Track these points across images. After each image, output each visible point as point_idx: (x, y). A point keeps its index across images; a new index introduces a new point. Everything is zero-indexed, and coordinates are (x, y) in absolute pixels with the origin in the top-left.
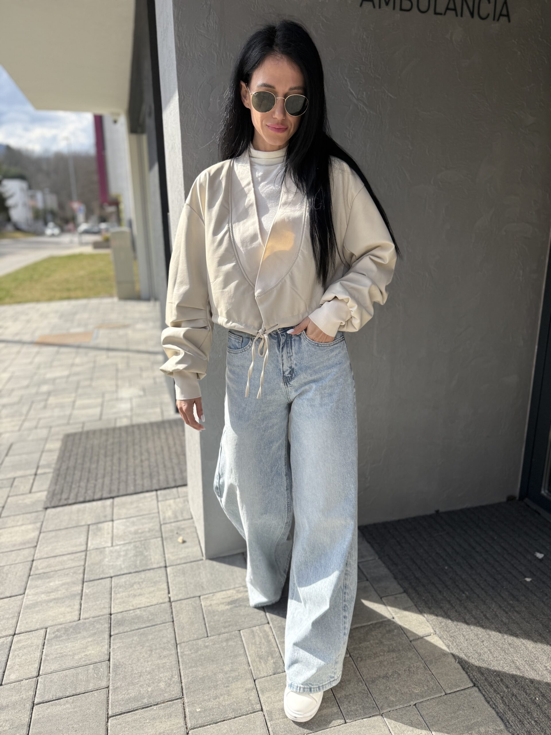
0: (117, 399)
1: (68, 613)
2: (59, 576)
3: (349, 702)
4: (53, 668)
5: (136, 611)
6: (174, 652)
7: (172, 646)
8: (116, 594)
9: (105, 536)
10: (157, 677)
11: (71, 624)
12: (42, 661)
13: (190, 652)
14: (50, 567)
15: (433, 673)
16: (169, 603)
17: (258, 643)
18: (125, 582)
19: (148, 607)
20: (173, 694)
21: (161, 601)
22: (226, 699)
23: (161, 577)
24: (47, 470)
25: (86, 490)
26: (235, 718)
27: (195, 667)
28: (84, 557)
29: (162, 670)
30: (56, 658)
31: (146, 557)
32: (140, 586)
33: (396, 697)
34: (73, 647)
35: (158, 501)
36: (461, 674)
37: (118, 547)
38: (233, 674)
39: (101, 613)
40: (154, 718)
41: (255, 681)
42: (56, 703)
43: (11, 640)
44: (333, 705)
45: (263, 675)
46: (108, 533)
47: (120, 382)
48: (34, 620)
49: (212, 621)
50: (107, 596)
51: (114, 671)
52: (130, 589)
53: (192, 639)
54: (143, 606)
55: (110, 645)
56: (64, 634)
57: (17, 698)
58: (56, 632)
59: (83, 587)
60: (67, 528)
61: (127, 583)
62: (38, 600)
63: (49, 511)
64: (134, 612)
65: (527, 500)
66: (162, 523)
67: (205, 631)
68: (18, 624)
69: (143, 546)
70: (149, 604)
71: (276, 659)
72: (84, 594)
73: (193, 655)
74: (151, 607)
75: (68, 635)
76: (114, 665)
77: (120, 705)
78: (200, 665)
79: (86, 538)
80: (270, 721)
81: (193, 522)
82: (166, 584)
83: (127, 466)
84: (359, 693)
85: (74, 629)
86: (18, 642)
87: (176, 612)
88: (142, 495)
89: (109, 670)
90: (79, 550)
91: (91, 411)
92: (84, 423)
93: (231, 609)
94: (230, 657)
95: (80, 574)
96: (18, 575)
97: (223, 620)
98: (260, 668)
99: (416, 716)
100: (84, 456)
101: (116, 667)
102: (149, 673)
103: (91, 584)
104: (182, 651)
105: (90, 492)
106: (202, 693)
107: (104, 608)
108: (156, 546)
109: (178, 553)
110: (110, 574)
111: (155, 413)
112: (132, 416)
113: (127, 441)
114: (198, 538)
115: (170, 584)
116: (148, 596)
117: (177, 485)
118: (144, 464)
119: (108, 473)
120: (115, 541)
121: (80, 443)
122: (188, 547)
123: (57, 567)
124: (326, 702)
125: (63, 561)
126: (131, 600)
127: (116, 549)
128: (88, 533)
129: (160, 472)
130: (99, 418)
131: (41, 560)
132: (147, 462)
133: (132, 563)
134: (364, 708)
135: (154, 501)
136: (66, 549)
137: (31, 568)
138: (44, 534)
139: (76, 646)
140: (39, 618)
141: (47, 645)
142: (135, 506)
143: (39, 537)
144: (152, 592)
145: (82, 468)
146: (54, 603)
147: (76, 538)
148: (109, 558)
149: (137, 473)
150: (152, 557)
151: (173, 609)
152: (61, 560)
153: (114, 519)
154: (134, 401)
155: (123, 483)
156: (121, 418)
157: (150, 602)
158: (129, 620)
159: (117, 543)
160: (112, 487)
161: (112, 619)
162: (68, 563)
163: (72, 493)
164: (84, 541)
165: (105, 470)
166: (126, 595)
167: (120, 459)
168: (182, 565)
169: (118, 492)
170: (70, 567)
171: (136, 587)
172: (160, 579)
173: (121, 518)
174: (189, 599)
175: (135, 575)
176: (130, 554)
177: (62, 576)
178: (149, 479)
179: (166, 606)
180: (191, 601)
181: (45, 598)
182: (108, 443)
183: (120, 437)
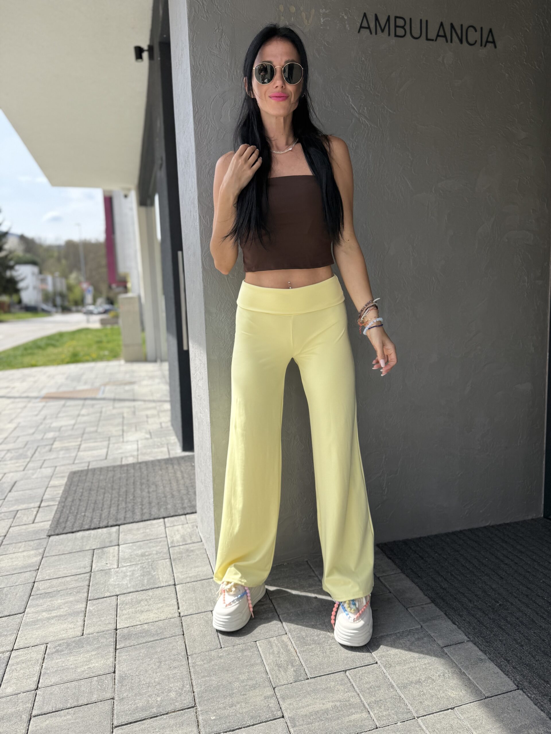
0: (123, 442)
1: (71, 629)
3: (380, 707)
4: (53, 681)
5: (144, 626)
6: (185, 662)
7: (183, 657)
8: (122, 610)
9: (111, 559)
10: (167, 687)
11: (74, 639)
12: (42, 674)
13: (202, 663)
14: (53, 588)
15: (471, 678)
16: (179, 618)
17: (276, 652)
18: (132, 599)
19: (156, 622)
20: (185, 703)
21: (171, 616)
22: (244, 706)
24: (51, 503)
25: (92, 518)
26: (253, 725)
27: (209, 677)
28: (88, 578)
29: (172, 680)
30: (56, 671)
31: (153, 576)
32: (148, 602)
33: (431, 701)
34: (76, 660)
35: (165, 527)
36: (501, 678)
37: (124, 568)
38: (250, 683)
39: (106, 629)
40: (164, 727)
41: (274, 689)
42: (56, 714)
43: (9, 656)
44: (362, 710)
45: (283, 683)
46: (114, 556)
47: (125, 428)
48: (34, 636)
50: (113, 612)
51: (120, 682)
52: (137, 606)
53: (204, 650)
54: (151, 621)
55: (115, 658)
56: (66, 648)
57: (13, 710)
58: (57, 647)
59: (87, 605)
61: (134, 600)
62: (39, 618)
63: (52, 538)
66: (170, 546)
67: (218, 643)
68: (17, 641)
69: (150, 567)
70: (157, 619)
71: (296, 667)
72: (87, 612)
73: (206, 666)
74: (159, 622)
75: (70, 649)
76: (120, 676)
77: (126, 715)
78: (214, 674)
79: (90, 560)
80: (293, 727)
81: (203, 545)
82: (175, 601)
83: (134, 497)
84: (390, 698)
85: (76, 644)
86: (15, 657)
87: (187, 626)
88: (149, 522)
89: (115, 682)
90: (82, 572)
91: (95, 453)
92: (89, 462)
94: (247, 666)
95: (84, 592)
96: (18, 595)
98: (280, 676)
99: (456, 720)
100: (90, 490)
101: (122, 678)
102: (159, 684)
103: (95, 602)
104: (193, 661)
105: (96, 521)
106: (217, 701)
107: (109, 623)
108: (164, 566)
109: (188, 573)
110: (116, 592)
111: (161, 452)
112: (138, 455)
113: (134, 476)
114: (209, 559)
115: (179, 600)
116: (156, 611)
117: (186, 513)
118: (151, 495)
119: (114, 503)
120: (121, 563)
121: (86, 479)
122: (198, 567)
123: (59, 588)
124: (354, 708)
125: (66, 582)
126: (138, 616)
127: (122, 570)
128: (93, 556)
129: (168, 502)
130: (104, 458)
131: (43, 582)
132: (155, 494)
133: (139, 582)
134: (397, 713)
135: (162, 527)
136: (69, 571)
137: (32, 589)
138: (47, 558)
139: (78, 659)
140: (39, 634)
141: (47, 659)
142: (142, 531)
143: (41, 562)
144: (160, 608)
145: (88, 500)
146: (56, 620)
147: (80, 561)
148: (115, 578)
149: (144, 503)
150: (160, 576)
151: (183, 623)
152: (64, 581)
153: (120, 544)
154: (140, 443)
155: (129, 512)
156: (126, 457)
157: (158, 618)
158: (136, 634)
159: (123, 565)
160: (118, 516)
161: (117, 633)
162: (71, 584)
163: (77, 522)
164: (89, 564)
165: (111, 501)
166: (132, 611)
167: (127, 491)
168: (192, 583)
169: (125, 520)
170: (73, 587)
171: (143, 604)
172: (169, 595)
173: (128, 542)
174: (200, 614)
175: (143, 593)
176: (137, 574)
177: (65, 595)
178: (156, 508)
179: (175, 620)
180: (202, 615)
181: (46, 616)
182: (115, 478)
183: (127, 472)
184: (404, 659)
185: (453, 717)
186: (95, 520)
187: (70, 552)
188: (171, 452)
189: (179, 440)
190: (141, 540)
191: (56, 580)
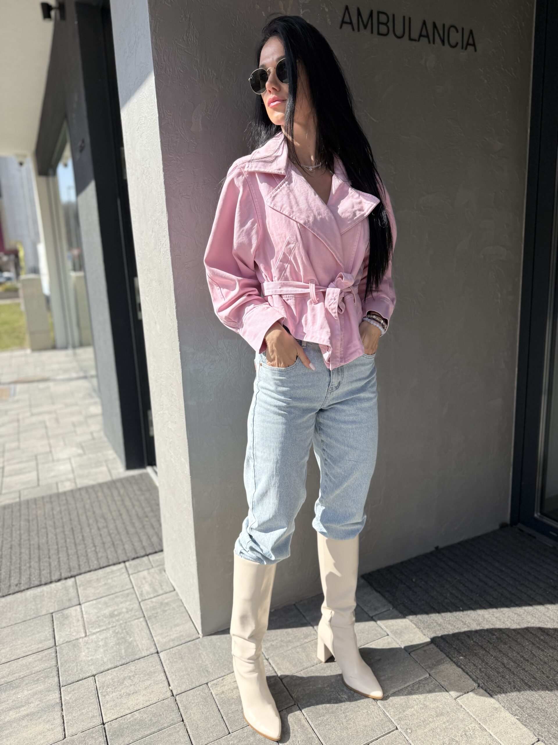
0: (53, 461)
1: (49, 730)
5: (136, 715)
8: (105, 696)
9: (75, 624)
14: (15, 674)
16: (173, 698)
18: (113, 679)
19: (147, 707)
21: (163, 697)
23: (156, 666)
25: (40, 570)
28: (54, 654)
31: (130, 644)
32: (132, 680)
35: (129, 575)
36: (520, 729)
37: (94, 636)
39: (92, 724)
46: (78, 621)
47: (52, 441)
49: (230, 712)
50: (95, 700)
52: (121, 687)
53: (211, 739)
54: (141, 706)
59: (61, 693)
60: (24, 621)
61: (116, 680)
62: (6, 720)
64: (133, 717)
65: (520, 525)
66: (140, 600)
69: (124, 631)
70: (148, 704)
72: (63, 703)
74: (151, 706)
79: (51, 630)
81: (177, 594)
82: (163, 674)
83: (83, 536)
87: (184, 708)
88: (108, 569)
90: (45, 648)
91: (24, 477)
92: (19, 492)
95: (53, 677)
100: (29, 531)
103: (69, 688)
105: (45, 573)
107: (93, 716)
108: (140, 628)
109: (169, 634)
110: (92, 671)
111: (102, 473)
112: (75, 479)
113: (76, 508)
114: (188, 612)
115: (167, 673)
116: (144, 692)
117: (148, 553)
118: (102, 533)
119: (62, 547)
120: (89, 629)
121: (20, 516)
122: (177, 625)
123: (22, 673)
126: (124, 702)
127: (92, 639)
128: (53, 623)
129: (124, 540)
130: (36, 484)
132: (105, 530)
133: (115, 653)
135: (125, 574)
136: (29, 648)
142: (103, 583)
144: (148, 687)
145: (30, 545)
146: (28, 720)
147: (39, 632)
148: (86, 650)
149: (96, 544)
150: (138, 642)
151: (179, 704)
152: (26, 663)
153: (81, 603)
154: (73, 461)
155: (83, 557)
156: (62, 482)
157: (149, 700)
158: (128, 727)
159: (91, 632)
160: (71, 564)
161: (106, 730)
162: (35, 665)
163: (22, 577)
164: (50, 635)
165: (57, 545)
166: (117, 695)
167: (72, 529)
168: (177, 647)
169: (80, 569)
170: (39, 670)
171: (127, 684)
172: (155, 668)
173: (90, 599)
174: (195, 689)
175: (123, 669)
176: (111, 642)
177: (31, 683)
178: (113, 549)
179: (169, 702)
180: (198, 691)
181: (14, 716)
182: (55, 512)
183: (67, 503)
184: (422, 719)
186: (43, 572)
187: (24, 619)
188: (113, 472)
189: (120, 457)
190: (104, 595)
191: (16, 663)
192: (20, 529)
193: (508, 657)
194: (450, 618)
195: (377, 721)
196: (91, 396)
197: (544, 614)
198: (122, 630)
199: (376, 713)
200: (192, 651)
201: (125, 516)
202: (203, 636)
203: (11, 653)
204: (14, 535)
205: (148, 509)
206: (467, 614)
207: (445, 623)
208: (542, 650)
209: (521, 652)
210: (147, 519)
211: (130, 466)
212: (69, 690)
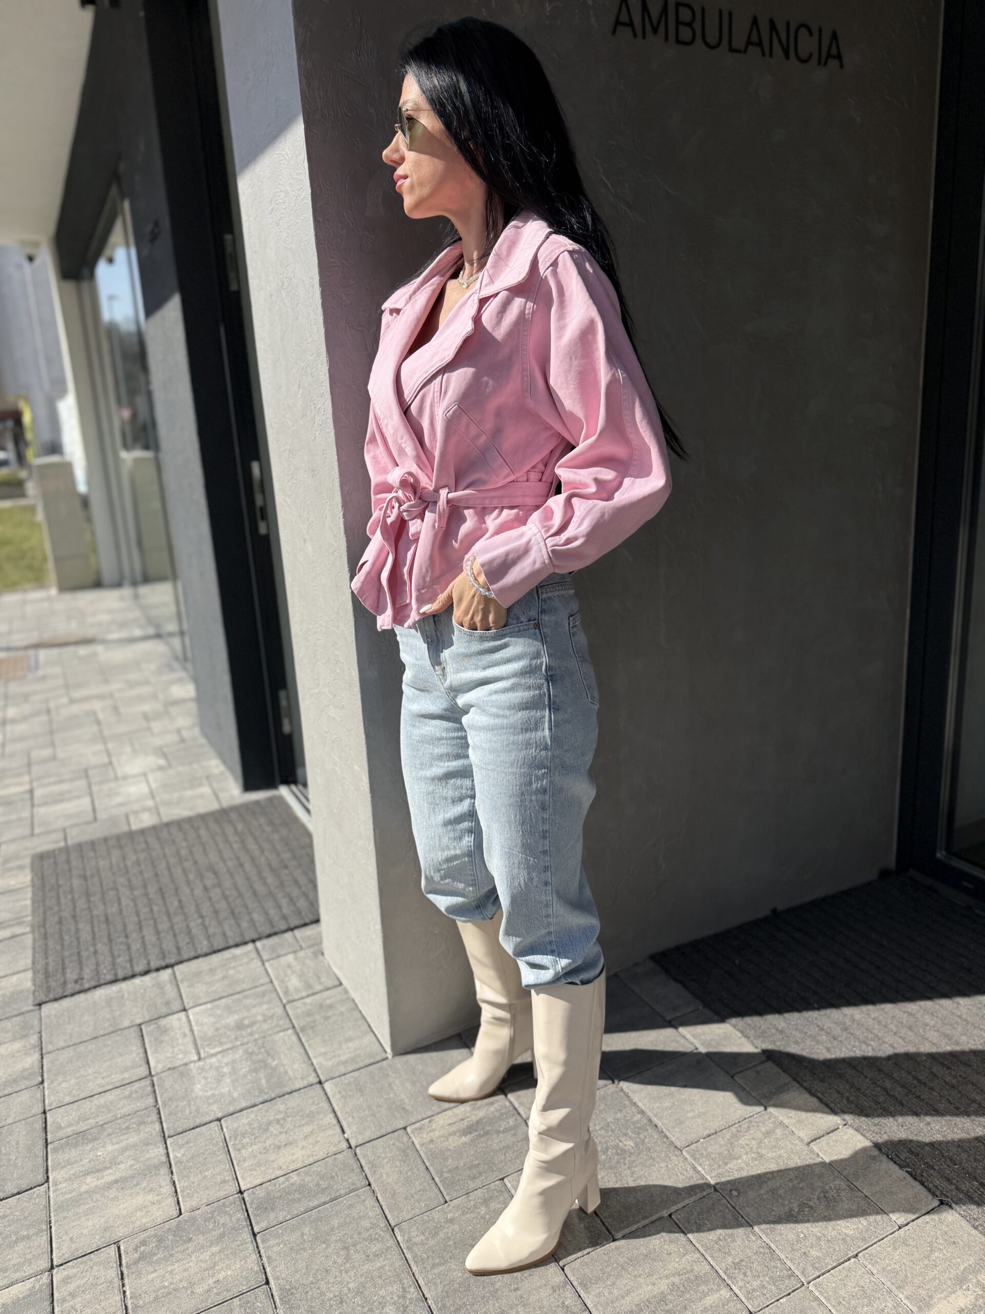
0: (116, 778)
1: (153, 1203)
2: (109, 1135)
3: (745, 1274)
5: (293, 1178)
6: (391, 1243)
7: (383, 1231)
8: (239, 1150)
9: (180, 1041)
10: (376, 1298)
13: (424, 1238)
14: (88, 1119)
15: (867, 1194)
16: (350, 1152)
18: (250, 1124)
19: (310, 1165)
21: (334, 1149)
23: (318, 1104)
24: (18, 930)
25: (113, 956)
27: (443, 1264)
28: (149, 1088)
29: (380, 1281)
30: (156, 1298)
31: (274, 1069)
32: (282, 1125)
33: (821, 1249)
34: (184, 1271)
35: (263, 961)
36: (913, 1187)
37: (214, 1060)
39: (222, 1194)
41: (563, 1270)
43: (49, 1281)
44: (719, 1286)
45: (575, 1256)
46: (185, 1035)
47: (110, 746)
48: (85, 1231)
49: (445, 1170)
50: (223, 1157)
51: (285, 1302)
52: (264, 1136)
53: (418, 1211)
54: (300, 1165)
55: (259, 1252)
56: (158, 1248)
58: (140, 1247)
59: (167, 1148)
60: (95, 1038)
61: (256, 1125)
62: (82, 1189)
63: (45, 1008)
64: (287, 1180)
65: (912, 872)
66: (285, 1001)
67: (438, 1192)
68: (54, 1245)
69: (262, 1050)
70: (311, 1160)
72: (173, 1163)
73: (431, 1242)
74: (316, 1164)
75: (166, 1248)
76: (282, 1289)
79: (141, 1050)
81: (346, 991)
82: (332, 1115)
83: (180, 901)
85: (174, 1235)
86: (66, 1280)
87: (370, 1166)
88: (227, 954)
89: (275, 1303)
90: (134, 1078)
91: (70, 807)
92: (64, 830)
93: (472, 1141)
95: (152, 1122)
96: (22, 1146)
97: (465, 1165)
99: (866, 1276)
100: (88, 894)
101: (287, 1293)
102: (359, 1293)
103: (180, 1139)
104: (406, 1238)
105: (123, 961)
107: (224, 1182)
108: (288, 1045)
109: (336, 1053)
110: (215, 1113)
111: (202, 796)
112: (157, 808)
113: (165, 856)
114: (365, 1019)
115: (339, 1114)
116: (304, 1143)
117: (292, 926)
118: (212, 895)
119: (145, 919)
120: (204, 1049)
121: (70, 870)
122: (350, 1039)
123: (100, 1118)
124: (706, 1283)
125: (108, 1104)
126: (272, 1158)
127: (210, 1063)
128: (143, 1040)
129: (250, 906)
130: (91, 817)
131: (61, 1110)
132: (218, 891)
133: (251, 1085)
134: (773, 1280)
135: (256, 961)
136: (107, 1080)
137: (46, 1127)
138: (51, 1056)
139: (190, 1266)
140: (94, 1225)
141: (128, 1276)
142: (221, 975)
143: (42, 1065)
144: (310, 1135)
145: (92, 917)
146: (117, 1189)
147: (121, 1055)
148: (203, 1082)
149: (204, 914)
150: (287, 1067)
151: (361, 1160)
152: (105, 1102)
153: (187, 1007)
154: (151, 777)
155: (182, 936)
156: (136, 813)
157: (313, 1156)
158: (281, 1196)
159: (207, 1053)
160: (164, 946)
161: (246, 1200)
162: (120, 1106)
163: (85, 968)
164: (140, 1058)
165: (138, 915)
166: (259, 1149)
167: (161, 889)
168: (352, 1074)
169: (179, 953)
170: (127, 1114)
171: (274, 1131)
172: (317, 1106)
173: (201, 1001)
174: (386, 1137)
175: (266, 1108)
176: (242, 1068)
177: (117, 1133)
178: (232, 921)
179: (345, 1156)
180: (391, 1140)
181: (95, 1184)
182: (129, 863)
183: (148, 848)
185: (860, 1272)
186: (119, 960)
187: (94, 1035)
188: (222, 795)
189: (231, 770)
190: (225, 994)
191: (88, 1103)
192: (72, 892)
193: (893, 1078)
194: (799, 1021)
195: (683, 1180)
196: (171, 669)
197: (952, 1013)
198: (259, 1048)
199: (681, 1167)
200: (377, 1078)
201: (248, 867)
202: (394, 1056)
203: (79, 1088)
204: (63, 901)
205: (286, 856)
206: (825, 1014)
207: (789, 1029)
208: (949, 1068)
209: (915, 1071)
210: (286, 872)
211: (249, 785)
212: (180, 1143)
